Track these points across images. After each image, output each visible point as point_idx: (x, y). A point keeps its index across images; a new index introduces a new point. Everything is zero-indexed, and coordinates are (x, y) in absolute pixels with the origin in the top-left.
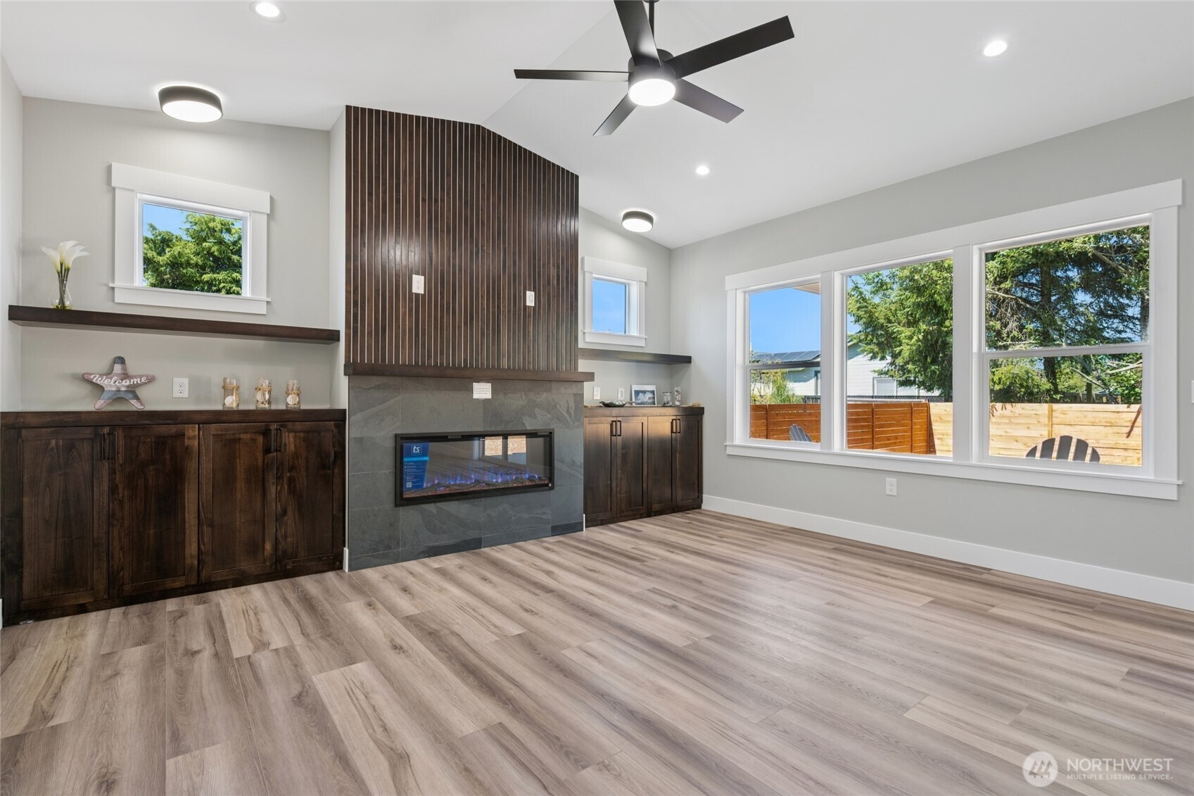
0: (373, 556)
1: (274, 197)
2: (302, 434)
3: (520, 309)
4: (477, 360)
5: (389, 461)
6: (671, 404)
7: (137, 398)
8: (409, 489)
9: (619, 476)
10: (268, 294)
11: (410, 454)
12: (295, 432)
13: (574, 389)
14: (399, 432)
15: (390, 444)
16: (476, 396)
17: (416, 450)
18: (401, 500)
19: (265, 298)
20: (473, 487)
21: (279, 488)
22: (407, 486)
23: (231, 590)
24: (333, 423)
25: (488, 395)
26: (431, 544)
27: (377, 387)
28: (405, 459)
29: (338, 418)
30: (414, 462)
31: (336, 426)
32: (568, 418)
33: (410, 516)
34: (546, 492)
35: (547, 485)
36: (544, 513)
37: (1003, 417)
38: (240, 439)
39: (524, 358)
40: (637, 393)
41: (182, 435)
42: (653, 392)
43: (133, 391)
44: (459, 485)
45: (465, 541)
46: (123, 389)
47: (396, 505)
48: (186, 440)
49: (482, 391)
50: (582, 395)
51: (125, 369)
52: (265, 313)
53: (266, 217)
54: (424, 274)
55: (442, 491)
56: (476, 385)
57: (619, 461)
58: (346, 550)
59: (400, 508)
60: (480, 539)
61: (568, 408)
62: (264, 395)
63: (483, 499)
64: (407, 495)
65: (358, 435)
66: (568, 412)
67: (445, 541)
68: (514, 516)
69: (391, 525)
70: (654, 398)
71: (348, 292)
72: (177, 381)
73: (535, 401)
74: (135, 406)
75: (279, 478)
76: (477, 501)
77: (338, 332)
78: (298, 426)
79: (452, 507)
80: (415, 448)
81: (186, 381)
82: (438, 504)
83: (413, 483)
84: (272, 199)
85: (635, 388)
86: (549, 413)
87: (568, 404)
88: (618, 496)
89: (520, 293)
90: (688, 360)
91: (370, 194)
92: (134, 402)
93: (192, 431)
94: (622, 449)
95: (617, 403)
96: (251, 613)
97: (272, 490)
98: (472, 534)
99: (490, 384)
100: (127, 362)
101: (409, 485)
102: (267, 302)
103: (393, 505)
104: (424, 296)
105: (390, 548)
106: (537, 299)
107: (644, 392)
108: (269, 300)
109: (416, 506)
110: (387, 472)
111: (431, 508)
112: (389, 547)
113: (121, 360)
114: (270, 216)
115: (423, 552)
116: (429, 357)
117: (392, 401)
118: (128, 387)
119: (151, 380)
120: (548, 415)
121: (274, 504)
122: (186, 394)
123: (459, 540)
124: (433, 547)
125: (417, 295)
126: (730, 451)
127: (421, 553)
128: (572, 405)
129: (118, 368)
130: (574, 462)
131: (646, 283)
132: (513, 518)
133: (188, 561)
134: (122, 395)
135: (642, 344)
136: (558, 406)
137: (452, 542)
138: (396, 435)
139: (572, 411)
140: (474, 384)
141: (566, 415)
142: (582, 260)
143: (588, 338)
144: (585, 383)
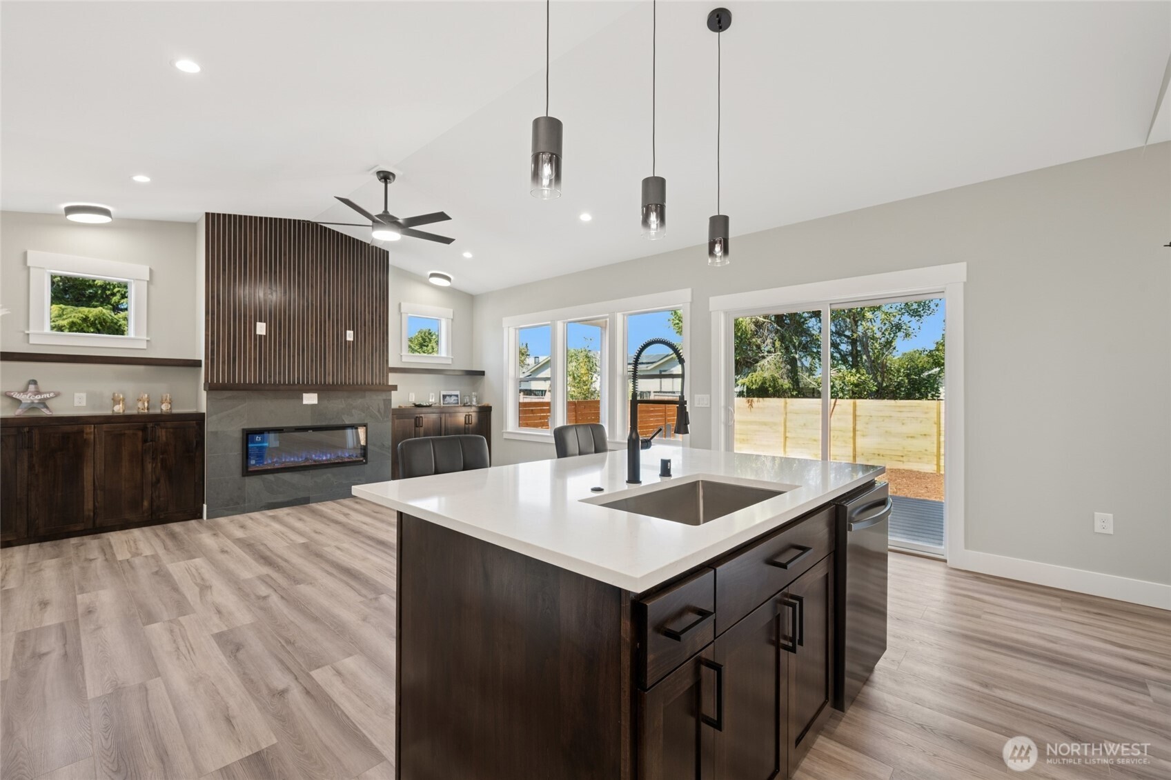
0: (225, 509)
1: (152, 268)
2: (171, 430)
3: (341, 343)
4: (308, 378)
5: (238, 446)
6: (469, 404)
7: (47, 407)
8: (254, 465)
10: (148, 334)
11: (253, 442)
12: (167, 428)
13: (383, 396)
14: (246, 427)
15: (238, 435)
16: (305, 402)
17: (258, 439)
18: (247, 472)
19: (145, 338)
21: (154, 465)
23: (118, 532)
24: (194, 422)
25: (315, 402)
26: (270, 501)
27: (228, 398)
28: (250, 445)
29: (199, 419)
30: (257, 447)
31: (197, 424)
32: (379, 415)
33: (253, 483)
35: (362, 461)
37: (758, 408)
38: (125, 434)
39: (345, 376)
40: (444, 396)
41: (81, 432)
42: (457, 396)
43: (43, 403)
44: (292, 462)
45: (296, 499)
46: (36, 401)
47: (243, 475)
48: (85, 435)
49: (310, 399)
50: (390, 400)
51: (37, 388)
52: (145, 348)
53: (146, 283)
54: (265, 321)
55: (277, 466)
56: (305, 395)
58: (205, 506)
59: (246, 478)
60: (309, 497)
61: (379, 409)
62: (144, 404)
63: (311, 471)
64: (251, 469)
65: (213, 430)
66: (379, 411)
67: (280, 499)
69: (239, 488)
70: (458, 400)
71: (207, 335)
72: (77, 395)
73: (352, 405)
74: (45, 413)
75: (153, 459)
76: (306, 473)
77: (200, 361)
78: (169, 424)
79: (286, 476)
80: (257, 437)
81: (84, 395)
82: (276, 475)
83: (256, 460)
84: (151, 271)
85: (445, 393)
86: (363, 412)
87: (379, 406)
89: (341, 332)
90: (482, 373)
91: (224, 270)
92: (44, 410)
95: (425, 404)
96: (132, 543)
97: (149, 467)
98: (302, 495)
99: (316, 394)
100: (39, 383)
101: (253, 462)
102: (147, 341)
103: (241, 475)
104: (265, 336)
105: (239, 504)
106: (356, 335)
107: (450, 396)
108: (149, 339)
109: (258, 476)
110: (236, 454)
111: (270, 477)
112: (237, 503)
113: (34, 382)
114: (150, 283)
115: (264, 506)
116: (270, 376)
117: (240, 407)
118: (39, 400)
119: (57, 395)
120: (363, 414)
121: (150, 475)
122: (84, 404)
123: (291, 499)
124: (272, 503)
125: (260, 336)
126: (506, 436)
127: (262, 507)
128: (382, 406)
129: (32, 387)
130: (384, 445)
131: (452, 320)
132: (335, 483)
133: (86, 513)
134: (35, 406)
135: (450, 362)
136: (371, 408)
137: (286, 499)
138: (243, 430)
139: (382, 411)
140: (304, 394)
141: (377, 413)
142: (400, 305)
143: (404, 359)
144: (393, 392)
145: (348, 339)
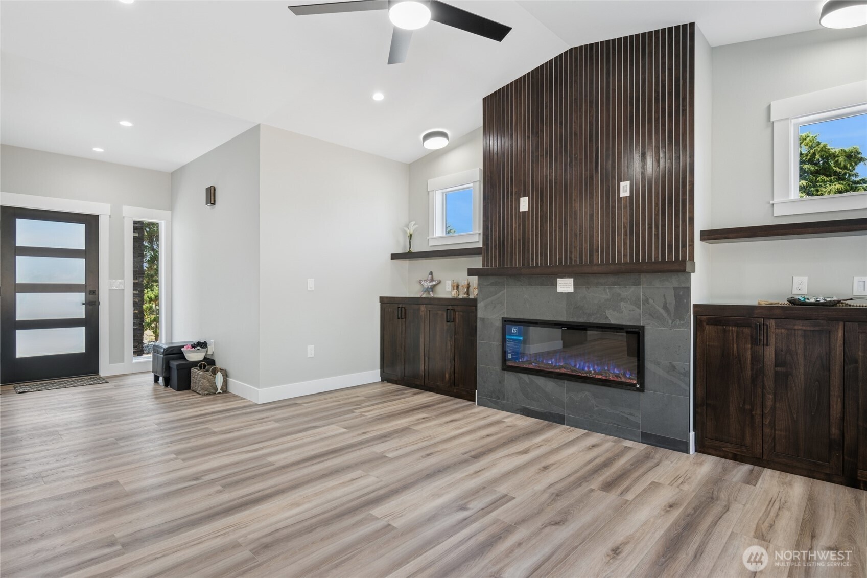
0: (489, 400)
3: (614, 202)
5: (499, 336)
7: (432, 291)
8: (510, 360)
9: (769, 403)
11: (511, 334)
13: (674, 281)
14: (505, 316)
15: (499, 324)
16: (560, 290)
17: (514, 331)
18: (505, 366)
19: (478, 232)
20: (559, 369)
22: (509, 357)
25: (571, 289)
26: (524, 406)
27: (492, 284)
28: (507, 337)
29: (474, 302)
30: (513, 339)
32: (665, 315)
33: (512, 381)
34: (635, 392)
35: (634, 385)
36: (632, 415)
39: (619, 251)
41: (419, 309)
43: (433, 288)
44: (547, 364)
45: (550, 413)
46: (429, 287)
47: (503, 369)
48: (421, 312)
49: (565, 285)
50: (688, 290)
51: (432, 277)
54: (528, 196)
55: (532, 366)
56: (559, 281)
57: (769, 383)
58: (476, 391)
59: (505, 372)
60: (563, 416)
61: (665, 304)
63: (566, 382)
64: (509, 363)
65: (482, 317)
66: (665, 307)
67: (534, 407)
68: (597, 406)
69: (500, 382)
73: (620, 295)
74: (432, 295)
76: (560, 382)
78: (460, 309)
79: (540, 381)
80: (513, 329)
81: (450, 282)
82: (531, 376)
83: (512, 355)
86: (638, 308)
87: (665, 299)
88: (767, 431)
89: (614, 186)
91: (496, 150)
92: (431, 293)
93: (423, 308)
94: (776, 365)
98: (556, 410)
99: (572, 280)
100: (433, 274)
102: (479, 234)
103: (501, 368)
104: (528, 212)
105: (499, 399)
106: (635, 186)
109: (515, 373)
110: (497, 343)
111: (525, 377)
112: (498, 397)
113: (431, 273)
114: (481, 182)
115: (519, 409)
117: (500, 294)
118: (431, 286)
119: (439, 282)
120: (638, 310)
123: (546, 411)
124: (526, 408)
125: (524, 212)
127: (518, 410)
128: (671, 300)
129: (430, 276)
132: (596, 409)
133: (421, 372)
134: (428, 290)
136: (651, 301)
137: (540, 410)
138: (503, 318)
139: (672, 308)
140: (558, 279)
141: (662, 311)
142: (769, 107)
143: (777, 212)
144: (692, 274)
145: (622, 195)
